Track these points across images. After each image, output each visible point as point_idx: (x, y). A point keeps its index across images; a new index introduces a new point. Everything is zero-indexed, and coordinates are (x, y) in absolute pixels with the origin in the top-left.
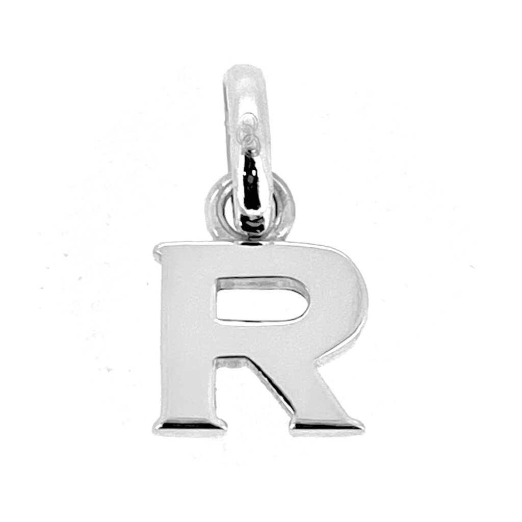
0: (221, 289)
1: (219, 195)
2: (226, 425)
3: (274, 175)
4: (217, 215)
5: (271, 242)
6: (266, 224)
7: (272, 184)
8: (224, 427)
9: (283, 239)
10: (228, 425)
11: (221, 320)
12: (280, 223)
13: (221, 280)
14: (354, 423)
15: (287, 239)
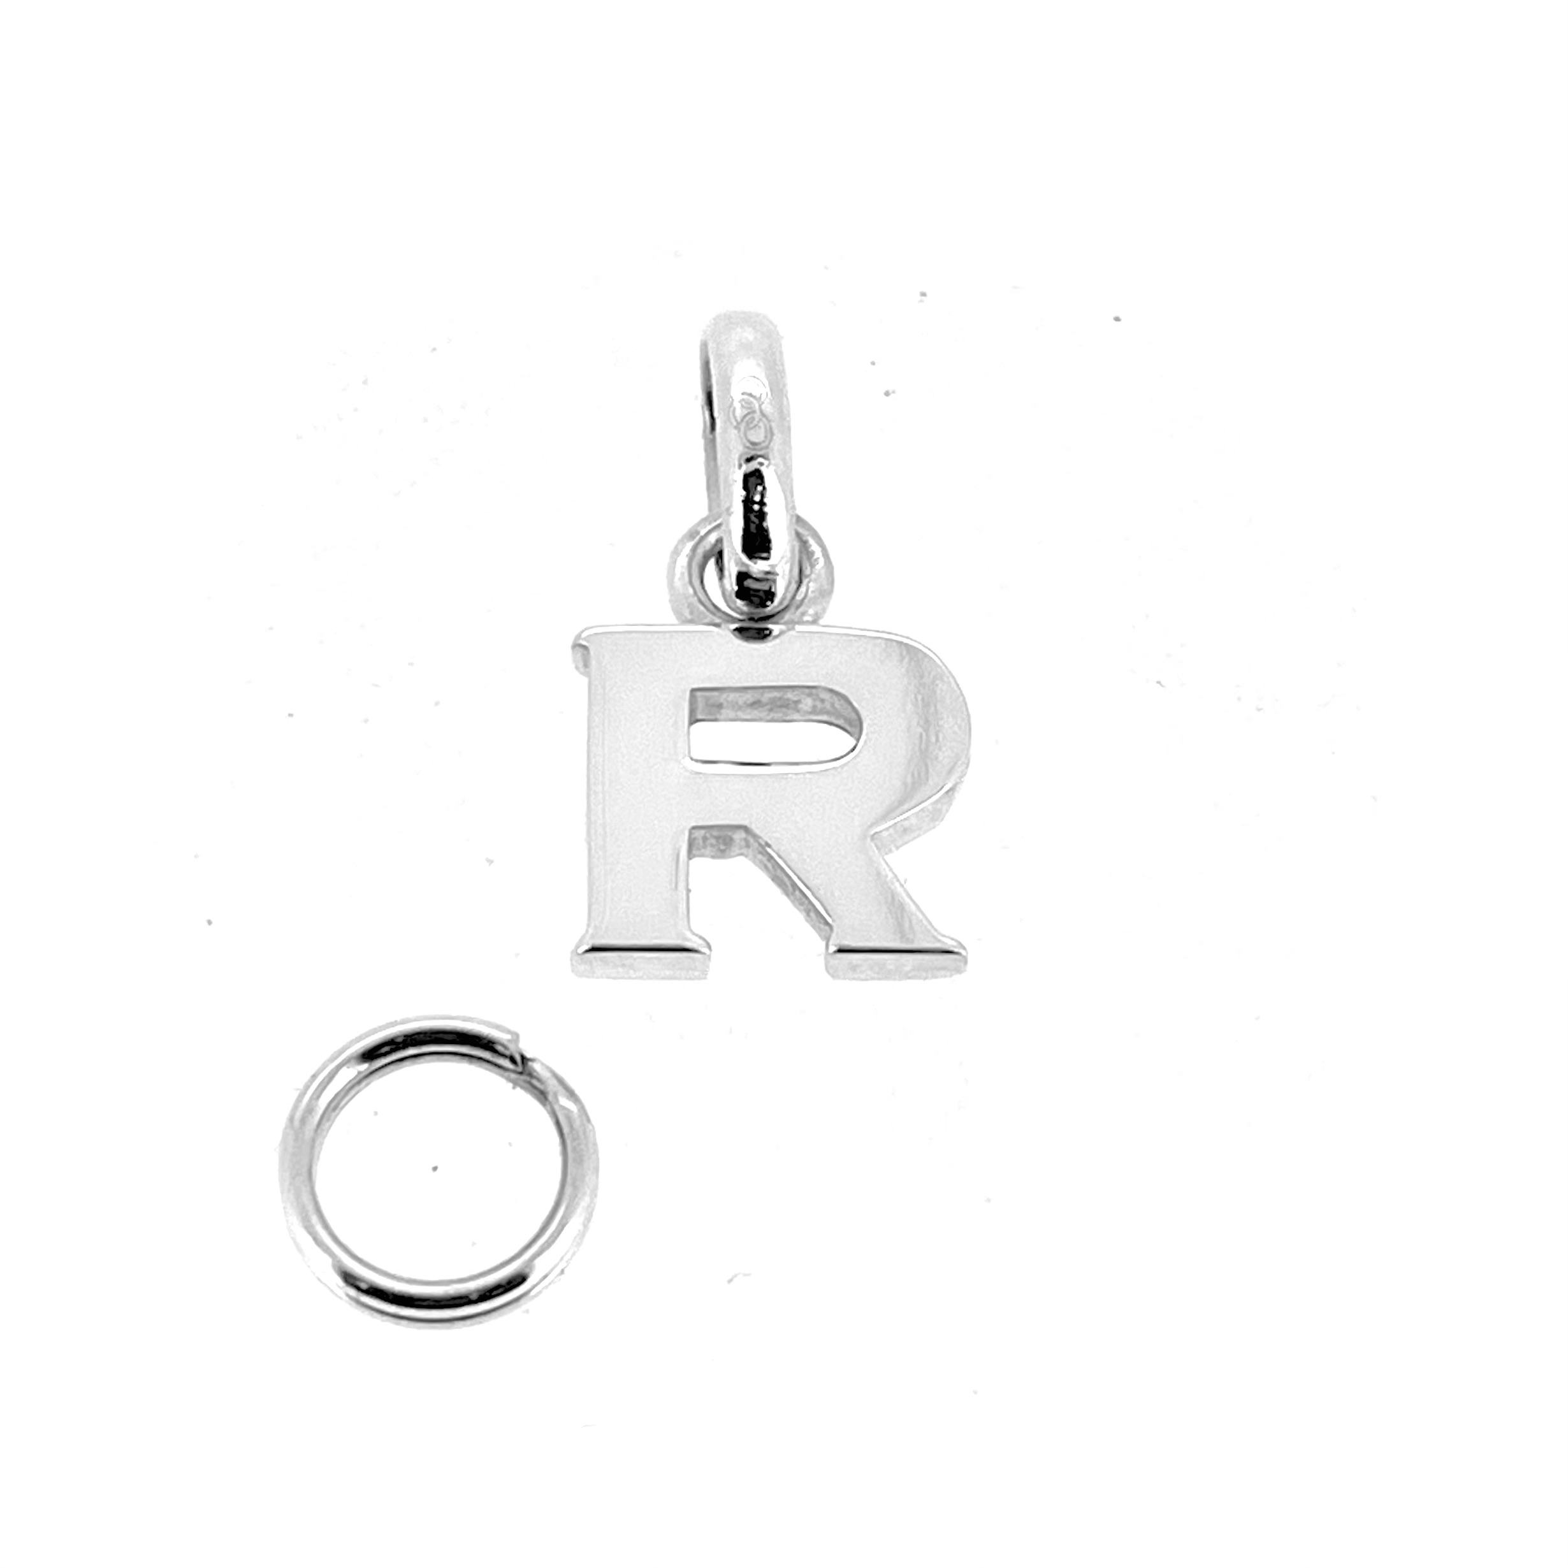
0: (698, 721)
1: (694, 549)
2: (709, 947)
3: (799, 519)
4: (691, 582)
5: (790, 626)
6: (780, 589)
7: (793, 533)
8: (705, 950)
9: (814, 622)
10: (712, 948)
11: (697, 761)
12: (806, 595)
13: (699, 694)
14: (949, 944)
15: (821, 622)
